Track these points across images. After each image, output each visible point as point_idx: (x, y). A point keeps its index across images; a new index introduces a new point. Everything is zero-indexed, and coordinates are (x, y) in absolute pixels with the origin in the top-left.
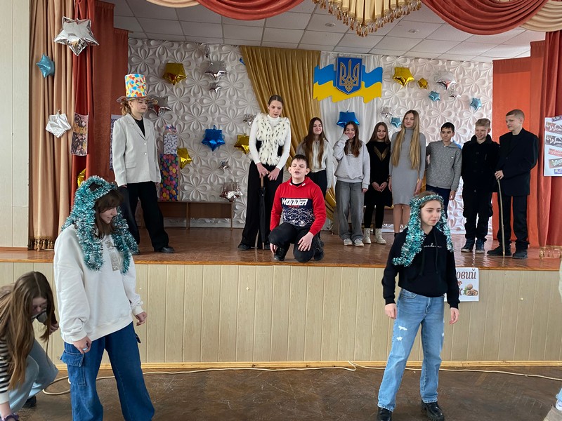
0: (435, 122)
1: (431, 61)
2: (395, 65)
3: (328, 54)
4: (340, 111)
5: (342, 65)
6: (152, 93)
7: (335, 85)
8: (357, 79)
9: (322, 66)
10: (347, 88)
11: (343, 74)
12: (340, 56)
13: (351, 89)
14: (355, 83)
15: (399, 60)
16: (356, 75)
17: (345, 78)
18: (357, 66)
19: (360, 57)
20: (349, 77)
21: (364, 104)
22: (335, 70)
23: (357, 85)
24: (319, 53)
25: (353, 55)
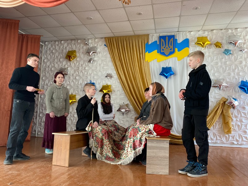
0: (230, 69)
1: (223, 31)
2: (197, 36)
3: (153, 35)
4: (162, 67)
5: (162, 40)
6: (61, 67)
7: (158, 52)
8: (172, 47)
9: (150, 43)
10: (166, 53)
11: (163, 45)
12: (161, 35)
13: (168, 53)
14: (171, 49)
15: (200, 33)
16: (171, 45)
17: (164, 47)
18: (172, 40)
19: (174, 34)
20: (167, 46)
21: (178, 62)
22: (158, 44)
23: (172, 51)
24: (148, 35)
25: (169, 34)
